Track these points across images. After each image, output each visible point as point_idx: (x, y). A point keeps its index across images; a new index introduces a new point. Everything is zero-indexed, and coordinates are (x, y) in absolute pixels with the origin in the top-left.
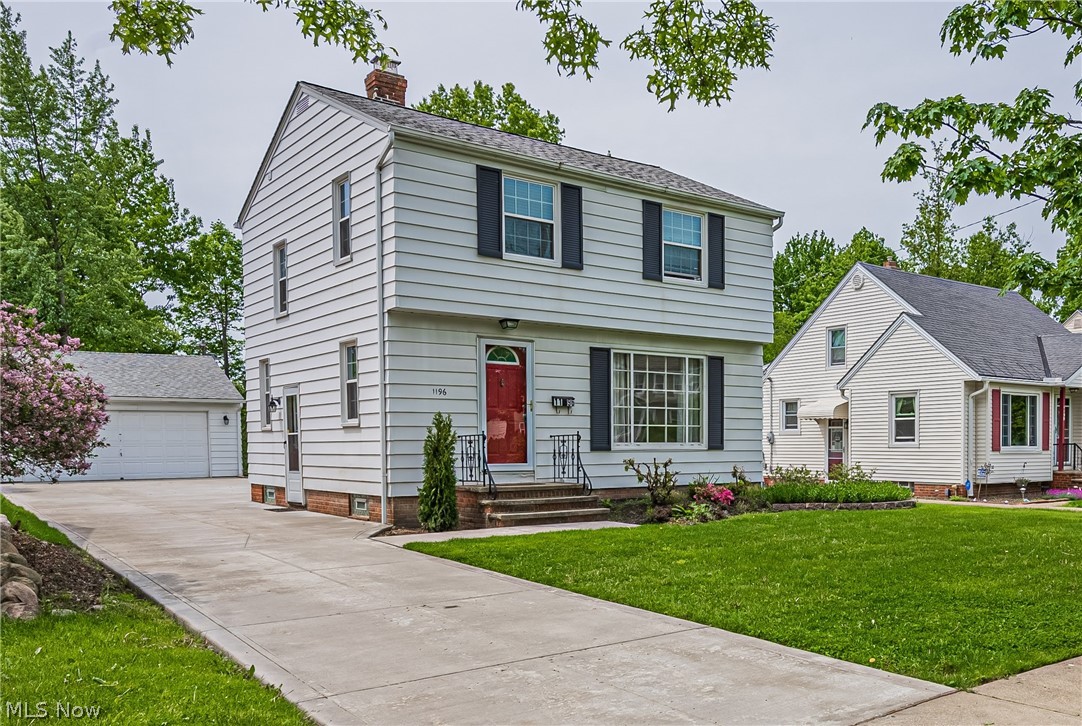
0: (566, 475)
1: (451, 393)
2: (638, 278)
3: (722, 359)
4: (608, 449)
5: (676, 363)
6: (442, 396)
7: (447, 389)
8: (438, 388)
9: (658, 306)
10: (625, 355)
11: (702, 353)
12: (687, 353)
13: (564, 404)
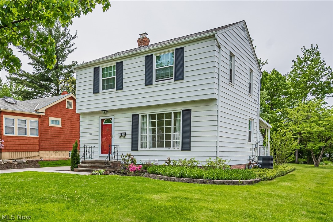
0: (115, 159)
1: (93, 134)
2: (144, 86)
3: (190, 110)
4: (137, 150)
5: (169, 115)
6: (91, 135)
7: (92, 133)
8: (90, 133)
9: (152, 94)
10: (146, 115)
11: (179, 109)
12: (172, 110)
13: (122, 135)
